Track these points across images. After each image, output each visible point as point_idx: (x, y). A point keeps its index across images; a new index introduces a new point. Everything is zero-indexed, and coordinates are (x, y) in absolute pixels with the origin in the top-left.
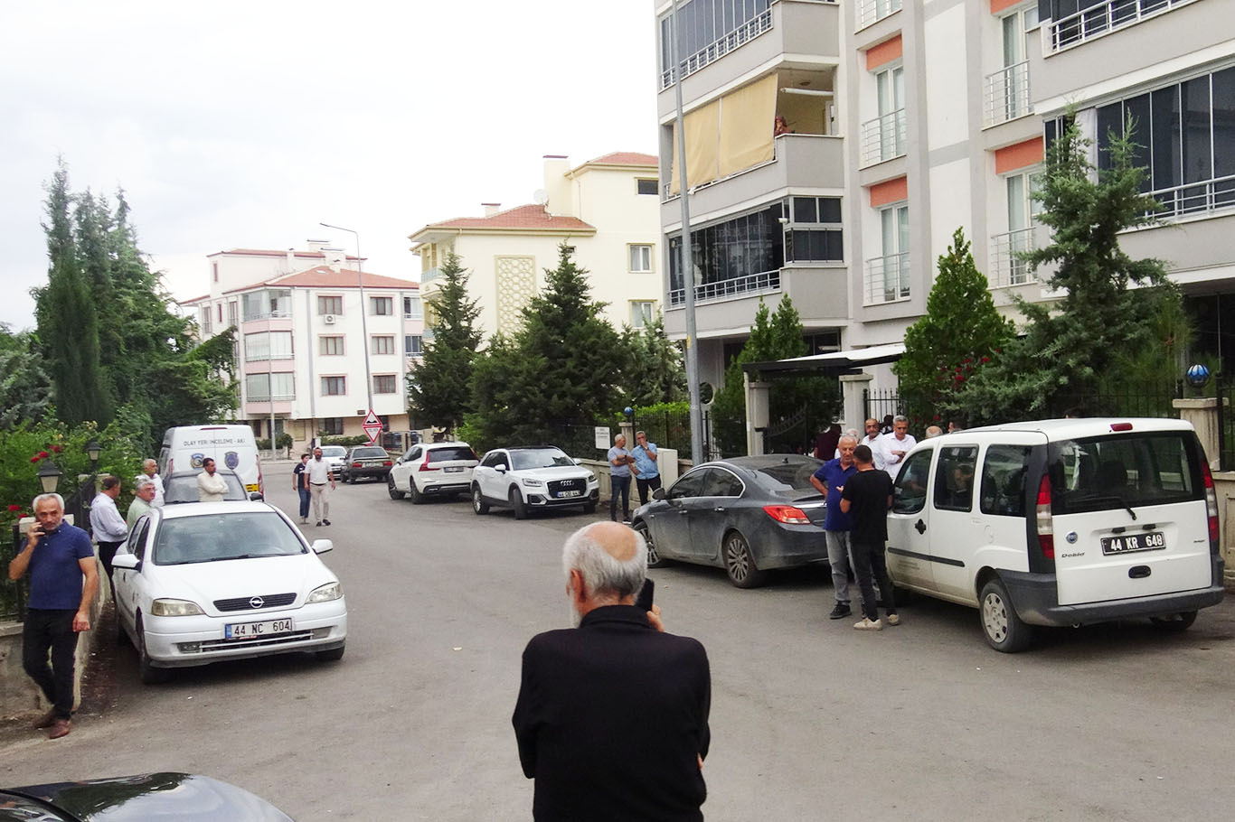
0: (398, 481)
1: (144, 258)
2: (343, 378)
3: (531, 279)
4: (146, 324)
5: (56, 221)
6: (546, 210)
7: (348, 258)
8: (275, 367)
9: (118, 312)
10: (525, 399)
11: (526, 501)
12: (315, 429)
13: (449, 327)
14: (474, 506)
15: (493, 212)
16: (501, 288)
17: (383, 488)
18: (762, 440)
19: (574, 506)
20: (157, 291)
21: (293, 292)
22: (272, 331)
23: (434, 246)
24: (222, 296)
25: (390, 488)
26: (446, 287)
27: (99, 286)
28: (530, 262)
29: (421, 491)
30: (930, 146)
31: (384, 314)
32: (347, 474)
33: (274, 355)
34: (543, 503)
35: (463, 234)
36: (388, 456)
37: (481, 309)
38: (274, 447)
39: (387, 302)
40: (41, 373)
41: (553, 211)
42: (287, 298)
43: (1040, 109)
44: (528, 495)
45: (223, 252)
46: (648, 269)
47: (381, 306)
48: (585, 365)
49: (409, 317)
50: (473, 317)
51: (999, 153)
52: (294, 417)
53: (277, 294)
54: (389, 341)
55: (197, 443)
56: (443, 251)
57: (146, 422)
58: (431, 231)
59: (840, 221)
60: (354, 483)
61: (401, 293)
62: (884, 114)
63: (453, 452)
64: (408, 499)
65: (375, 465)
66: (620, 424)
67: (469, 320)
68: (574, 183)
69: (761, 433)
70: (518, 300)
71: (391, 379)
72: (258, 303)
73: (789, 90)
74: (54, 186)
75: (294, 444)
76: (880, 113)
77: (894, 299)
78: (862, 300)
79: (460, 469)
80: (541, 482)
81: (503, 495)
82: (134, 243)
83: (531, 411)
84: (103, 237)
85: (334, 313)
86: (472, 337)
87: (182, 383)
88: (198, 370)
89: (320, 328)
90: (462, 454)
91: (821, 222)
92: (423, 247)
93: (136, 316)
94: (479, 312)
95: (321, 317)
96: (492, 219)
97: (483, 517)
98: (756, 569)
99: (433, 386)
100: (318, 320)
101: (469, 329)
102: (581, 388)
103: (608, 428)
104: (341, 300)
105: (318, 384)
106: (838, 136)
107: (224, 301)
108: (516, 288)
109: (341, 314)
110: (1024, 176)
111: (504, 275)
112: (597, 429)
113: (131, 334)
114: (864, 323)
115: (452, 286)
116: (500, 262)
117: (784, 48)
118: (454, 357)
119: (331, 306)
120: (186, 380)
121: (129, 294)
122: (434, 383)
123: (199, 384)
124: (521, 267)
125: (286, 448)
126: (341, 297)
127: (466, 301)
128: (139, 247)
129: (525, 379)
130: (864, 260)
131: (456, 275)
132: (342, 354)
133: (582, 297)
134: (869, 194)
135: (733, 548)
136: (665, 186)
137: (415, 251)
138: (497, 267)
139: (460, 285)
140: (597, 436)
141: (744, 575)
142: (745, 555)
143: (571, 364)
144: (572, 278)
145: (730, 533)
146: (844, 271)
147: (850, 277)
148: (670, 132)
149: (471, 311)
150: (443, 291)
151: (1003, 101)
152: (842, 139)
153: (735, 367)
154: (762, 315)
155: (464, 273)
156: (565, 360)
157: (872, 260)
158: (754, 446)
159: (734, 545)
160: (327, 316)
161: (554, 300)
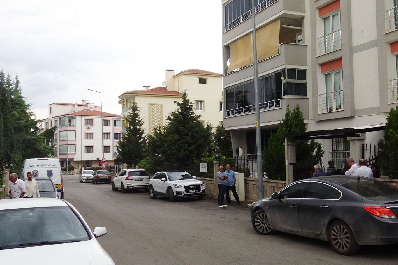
0: (116, 183)
1: (24, 99)
2: (92, 147)
3: (161, 112)
4: (23, 122)
6: (166, 89)
7: (95, 107)
8: (69, 143)
9: (12, 117)
10: (169, 152)
11: (175, 194)
12: (82, 165)
13: (132, 128)
14: (150, 195)
15: (147, 89)
16: (150, 115)
17: (109, 186)
18: (293, 169)
19: (195, 196)
20: (28, 111)
21: (76, 117)
22: (69, 130)
23: (127, 100)
24: (52, 118)
25: (112, 186)
26: (132, 113)
27: (5, 107)
28: (161, 106)
29: (126, 188)
30: (353, 45)
31: (107, 126)
32: (94, 180)
33: (69, 138)
34: (182, 195)
35: (137, 96)
36: (110, 174)
37: (144, 122)
38: (68, 170)
39: (108, 121)
41: (169, 89)
42: (74, 119)
44: (176, 192)
45: (53, 104)
46: (202, 110)
47: (106, 123)
48: (193, 139)
49: (115, 127)
50: (141, 125)
51: (392, 44)
52: (75, 160)
53: (71, 118)
54: (108, 135)
55: (35, 166)
56: (130, 102)
57: (20, 159)
58: (126, 94)
59: (305, 79)
60: (97, 184)
61: (113, 119)
62: (326, 34)
63: (139, 173)
64: (120, 191)
65: (105, 177)
66: (214, 162)
67: (140, 126)
68: (176, 79)
69: (293, 166)
70: (156, 120)
71: (109, 148)
72: (64, 121)
73: (285, 26)
75: (75, 169)
76: (325, 34)
77: (332, 111)
78: (318, 111)
79: (142, 179)
80: (181, 186)
81: (164, 191)
82: (20, 93)
83: (172, 156)
84: (8, 90)
85: (90, 125)
86: (140, 132)
87: (35, 144)
88: (40, 140)
89: (85, 130)
90: (142, 173)
91: (298, 79)
92: (123, 101)
93: (19, 119)
94: (143, 123)
95: (86, 126)
96: (147, 91)
97: (155, 200)
98: (357, 244)
99: (126, 149)
100: (84, 127)
101: (140, 129)
102: (192, 148)
103: (207, 164)
105: (84, 148)
106: (305, 45)
107: (53, 120)
108: (156, 115)
109: (92, 125)
111: (151, 110)
112: (201, 164)
113: (16, 125)
114: (317, 121)
115: (134, 113)
116: (150, 106)
117: (284, 8)
118: (134, 139)
119: (89, 122)
120: (36, 144)
121: (17, 111)
122: (127, 148)
123: (41, 145)
124: (158, 108)
125: (72, 171)
126: (93, 119)
127: (139, 119)
128: (22, 95)
129: (170, 143)
130: (318, 95)
131: (135, 109)
132: (92, 139)
133: (191, 113)
134: (321, 67)
135: (336, 230)
136: (225, 70)
137: (120, 102)
138: (149, 108)
139: (137, 113)
140: (201, 167)
141: (346, 247)
142: (348, 235)
143: (188, 138)
144: (188, 105)
145: (334, 221)
146: (307, 100)
147: (310, 102)
148: (227, 49)
149: (141, 122)
150: (131, 115)
151: (394, 21)
152: (307, 46)
153: (273, 136)
154: (288, 114)
155: (138, 108)
156: (186, 136)
157: (322, 95)
158: (289, 171)
159: (337, 229)
160: (88, 126)
161: (181, 113)
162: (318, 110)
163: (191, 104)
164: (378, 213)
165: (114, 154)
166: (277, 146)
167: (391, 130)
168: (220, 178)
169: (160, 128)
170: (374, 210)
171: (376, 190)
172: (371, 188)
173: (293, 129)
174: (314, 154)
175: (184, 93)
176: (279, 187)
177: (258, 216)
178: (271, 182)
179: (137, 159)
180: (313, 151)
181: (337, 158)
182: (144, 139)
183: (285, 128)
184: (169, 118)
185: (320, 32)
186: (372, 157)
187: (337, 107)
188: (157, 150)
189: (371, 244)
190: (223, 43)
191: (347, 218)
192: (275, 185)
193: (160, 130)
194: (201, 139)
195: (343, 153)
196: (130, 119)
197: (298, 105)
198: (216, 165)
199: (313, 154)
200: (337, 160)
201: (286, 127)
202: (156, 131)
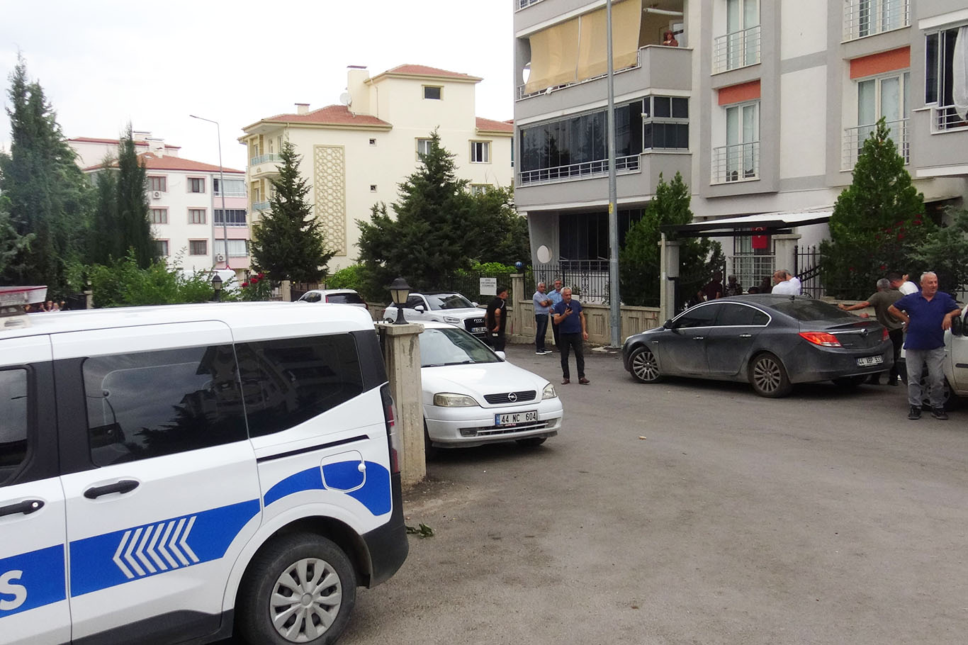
2: (166, 242)
3: (342, 165)
5: (17, 107)
6: (349, 109)
7: (167, 147)
10: (412, 256)
13: (283, 200)
15: (303, 111)
16: (318, 171)
18: (674, 287)
23: (261, 137)
26: (283, 169)
28: (341, 151)
30: (782, 57)
31: (198, 192)
35: (290, 127)
37: (309, 187)
39: (201, 182)
40: (11, 228)
41: (355, 110)
43: (924, 25)
47: (196, 185)
48: (456, 229)
49: (217, 194)
50: (303, 194)
51: (853, 62)
54: (202, 213)
58: (266, 124)
59: (686, 116)
61: (212, 175)
62: (731, 32)
66: (512, 275)
67: (301, 196)
68: (373, 88)
69: (673, 281)
70: (332, 182)
71: (203, 243)
74: (15, 78)
76: (728, 32)
77: (737, 179)
78: (710, 180)
80: (457, 320)
85: (160, 190)
86: (302, 209)
91: (673, 117)
92: (251, 139)
93: (68, 185)
94: (309, 190)
95: (150, 193)
96: (307, 116)
98: (790, 383)
101: (300, 203)
103: (495, 279)
104: (165, 180)
106: (688, 48)
108: (330, 171)
109: (165, 191)
110: (876, 81)
111: (321, 161)
112: (482, 280)
114: (707, 198)
115: (288, 169)
116: (317, 150)
119: (158, 184)
121: (63, 168)
124: (334, 155)
126: (165, 177)
127: (300, 180)
129: (412, 239)
130: (712, 148)
131: (291, 159)
132: (166, 223)
133: (448, 176)
134: (718, 97)
135: (761, 366)
136: (519, 88)
137: (243, 140)
138: (316, 154)
139: (294, 167)
140: (481, 285)
141: (775, 387)
142: (778, 371)
143: (447, 228)
144: (442, 160)
145: (759, 354)
146: (689, 156)
147: (696, 162)
148: (524, 44)
149: (302, 189)
150: (281, 172)
151: (858, 21)
152: (692, 50)
153: (634, 230)
154: (662, 189)
155: (296, 156)
156: (443, 225)
157: (718, 148)
158: (667, 291)
159: (763, 364)
160: (155, 192)
161: (427, 177)
162: (710, 177)
163: (449, 158)
164: (819, 341)
165: (216, 257)
166: (643, 247)
167: (839, 225)
168: (540, 304)
169: (384, 207)
170: (814, 336)
171: (817, 313)
172: (807, 310)
173: (671, 217)
174: (706, 262)
175: (433, 135)
176: (647, 319)
177: (638, 357)
178: (631, 311)
179: (298, 270)
180: (705, 256)
181: (741, 267)
182: (312, 225)
183: (657, 215)
184: (405, 188)
185: (719, 28)
186: (804, 269)
187: (746, 172)
188: (385, 253)
189: (806, 380)
190: (515, 32)
191: (777, 350)
192: (639, 315)
193: (384, 212)
194: (472, 229)
195: (755, 258)
196: (280, 180)
197: (678, 173)
198: (518, 280)
199: (704, 261)
200: (741, 270)
201: (658, 213)
202: (375, 213)
